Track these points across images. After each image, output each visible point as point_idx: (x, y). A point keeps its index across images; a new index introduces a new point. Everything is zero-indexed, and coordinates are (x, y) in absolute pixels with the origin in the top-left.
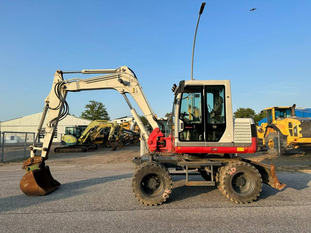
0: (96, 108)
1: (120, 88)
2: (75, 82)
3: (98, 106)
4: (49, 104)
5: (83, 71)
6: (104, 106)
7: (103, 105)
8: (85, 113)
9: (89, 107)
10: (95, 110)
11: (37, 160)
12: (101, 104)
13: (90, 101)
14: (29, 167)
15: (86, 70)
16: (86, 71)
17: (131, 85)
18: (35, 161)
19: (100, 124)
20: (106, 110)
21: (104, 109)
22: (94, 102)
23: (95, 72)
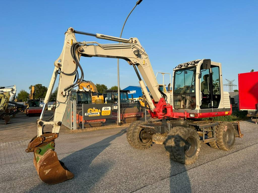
1: (134, 59)
2: (93, 46)
4: (62, 68)
5: (99, 35)
11: (50, 138)
14: (39, 148)
15: (103, 35)
16: (101, 36)
17: (142, 57)
18: (47, 139)
23: (111, 39)
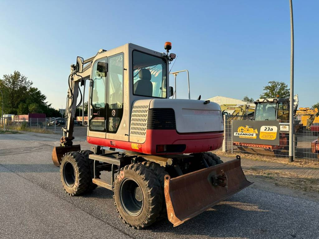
0: (277, 90)
3: (280, 86)
7: (286, 85)
8: (264, 95)
9: (268, 89)
12: (283, 84)
13: (270, 82)
19: (228, 108)
21: (287, 89)
22: (274, 82)
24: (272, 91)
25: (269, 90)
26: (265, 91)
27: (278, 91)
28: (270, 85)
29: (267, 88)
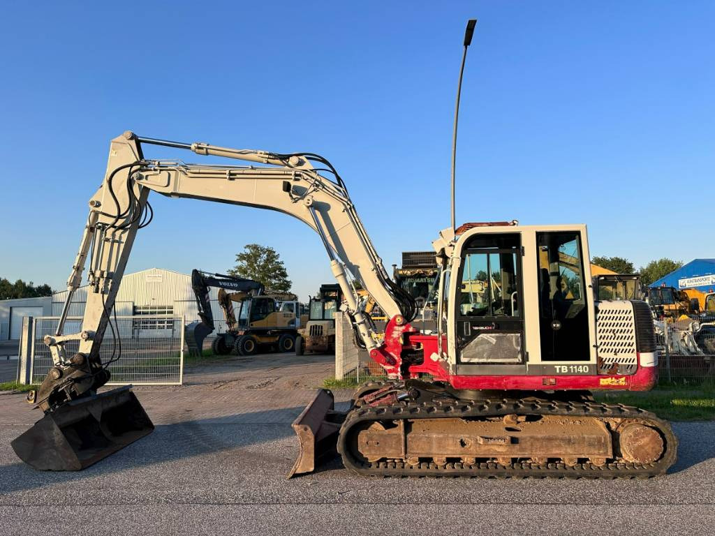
3: (265, 256)
6: (277, 257)
7: (276, 254)
8: (236, 272)
9: (245, 259)
10: (258, 266)
12: (270, 252)
13: (247, 247)
20: (282, 266)
21: (278, 262)
22: (255, 247)
24: (251, 265)
25: (245, 262)
26: (239, 263)
27: (261, 264)
28: (248, 251)
29: (242, 257)
